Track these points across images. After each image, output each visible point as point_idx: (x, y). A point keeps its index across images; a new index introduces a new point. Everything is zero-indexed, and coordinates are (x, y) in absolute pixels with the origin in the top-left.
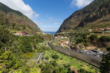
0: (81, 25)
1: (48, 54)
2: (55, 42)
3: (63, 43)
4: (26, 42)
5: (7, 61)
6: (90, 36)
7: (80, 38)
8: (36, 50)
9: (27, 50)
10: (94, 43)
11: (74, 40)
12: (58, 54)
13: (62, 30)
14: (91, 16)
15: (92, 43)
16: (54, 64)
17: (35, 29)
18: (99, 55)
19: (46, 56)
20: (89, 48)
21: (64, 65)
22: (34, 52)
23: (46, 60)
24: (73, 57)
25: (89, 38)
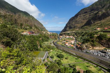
0: (89, 23)
1: (53, 53)
2: (61, 42)
3: (68, 42)
4: (32, 41)
5: (16, 57)
6: (99, 35)
7: (86, 38)
8: (42, 49)
9: (34, 48)
10: (103, 43)
11: (79, 40)
12: (63, 54)
13: (67, 29)
14: (100, 13)
15: (100, 43)
16: (59, 63)
17: (40, 28)
18: (109, 56)
19: (51, 54)
20: (97, 48)
21: (69, 65)
22: (40, 50)
23: (51, 58)
24: (79, 57)
25: (97, 38)
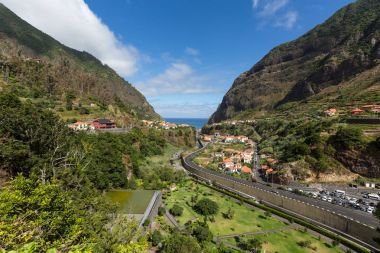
0: (298, 94)
1: (178, 195)
2: (206, 156)
3: (232, 157)
4: (106, 154)
5: (46, 213)
6: (334, 133)
7: (293, 142)
8: (139, 182)
9: (110, 179)
10: (350, 159)
11: (271, 150)
12: (216, 198)
13: (228, 114)
14: (335, 61)
15: (340, 161)
16: (201, 234)
18: (372, 205)
19: (171, 202)
20: (331, 178)
21: (237, 239)
22: (133, 186)
23: (171, 217)
24: (270, 210)
25: (328, 142)
